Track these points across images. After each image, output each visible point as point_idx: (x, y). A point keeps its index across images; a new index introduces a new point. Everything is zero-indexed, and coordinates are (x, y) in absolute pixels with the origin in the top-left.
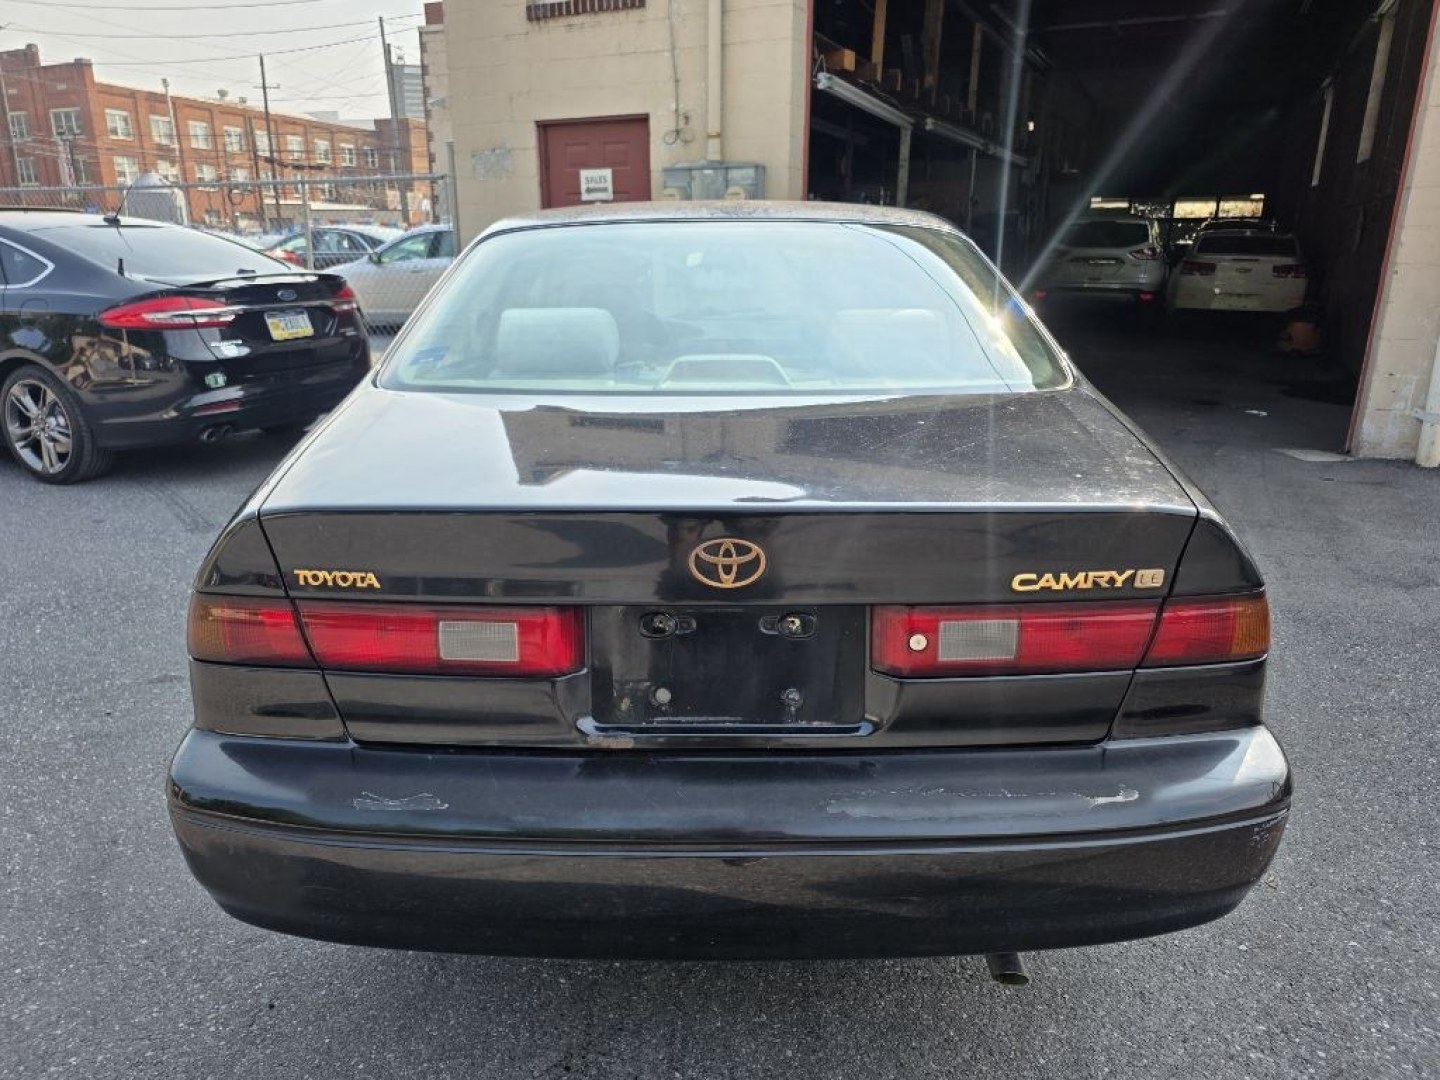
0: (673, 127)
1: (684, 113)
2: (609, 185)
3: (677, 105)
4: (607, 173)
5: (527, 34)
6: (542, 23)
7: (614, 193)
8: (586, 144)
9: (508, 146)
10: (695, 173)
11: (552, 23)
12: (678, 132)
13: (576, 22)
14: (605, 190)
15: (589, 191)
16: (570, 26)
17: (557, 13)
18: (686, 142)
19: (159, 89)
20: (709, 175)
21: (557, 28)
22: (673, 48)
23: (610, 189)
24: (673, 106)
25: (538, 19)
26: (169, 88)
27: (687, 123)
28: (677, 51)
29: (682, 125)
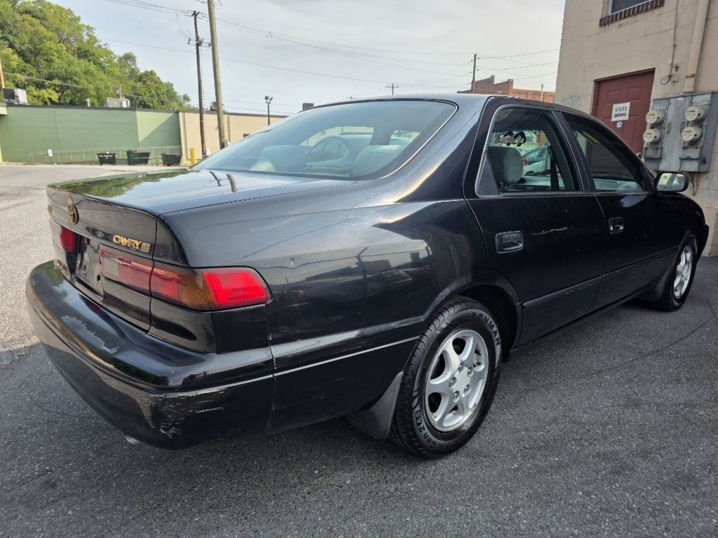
0: (668, 73)
1: (676, 65)
2: (627, 112)
3: (672, 61)
4: (627, 105)
5: (598, 34)
6: (607, 26)
7: (629, 116)
8: (619, 90)
9: (579, 95)
10: (672, 100)
11: (612, 25)
12: (670, 77)
13: (624, 22)
14: (625, 114)
15: (616, 116)
16: (621, 25)
17: (614, 20)
18: (674, 82)
19: (539, 89)
20: (681, 101)
21: (614, 27)
22: (676, 27)
23: (627, 114)
24: (670, 62)
25: (605, 25)
26: (544, 88)
27: (676, 71)
28: (677, 29)
29: (674, 72)
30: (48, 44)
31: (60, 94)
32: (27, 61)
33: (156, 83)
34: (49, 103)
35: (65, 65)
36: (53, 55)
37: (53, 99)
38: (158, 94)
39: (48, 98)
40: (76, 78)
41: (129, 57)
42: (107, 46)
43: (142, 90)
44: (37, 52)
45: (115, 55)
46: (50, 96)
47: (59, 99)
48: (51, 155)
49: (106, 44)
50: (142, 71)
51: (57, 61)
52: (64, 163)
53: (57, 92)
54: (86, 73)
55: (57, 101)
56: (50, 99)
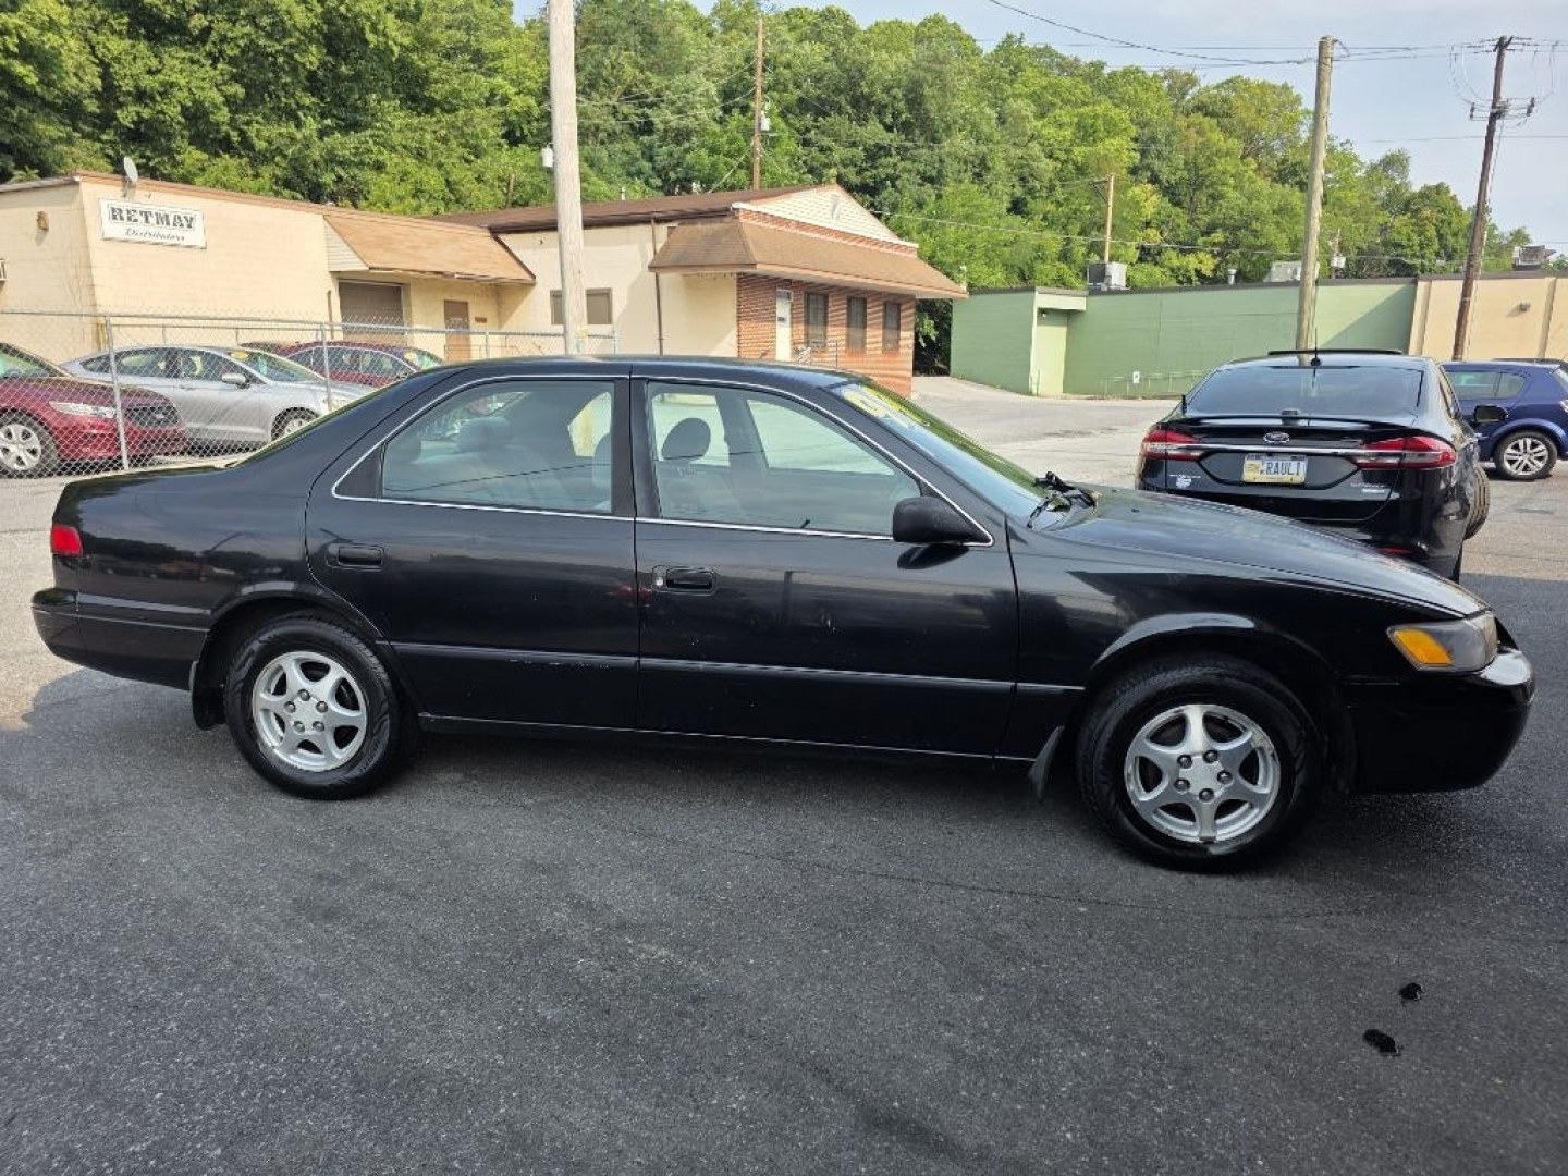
30: (1221, 164)
31: (1219, 259)
32: (1177, 204)
33: (1443, 211)
34: (1194, 278)
35: (1242, 202)
36: (1224, 184)
37: (1204, 272)
38: (1440, 237)
39: (1196, 270)
40: (1256, 225)
41: (1394, 162)
42: (1348, 146)
43: (1404, 231)
44: (1197, 184)
45: (1360, 162)
46: (1198, 266)
47: (1215, 270)
48: (1136, 381)
49: (1348, 141)
50: (1416, 188)
51: (1232, 194)
52: (1154, 398)
53: (1214, 256)
54: (1280, 211)
55: (1209, 274)
56: (1198, 272)
